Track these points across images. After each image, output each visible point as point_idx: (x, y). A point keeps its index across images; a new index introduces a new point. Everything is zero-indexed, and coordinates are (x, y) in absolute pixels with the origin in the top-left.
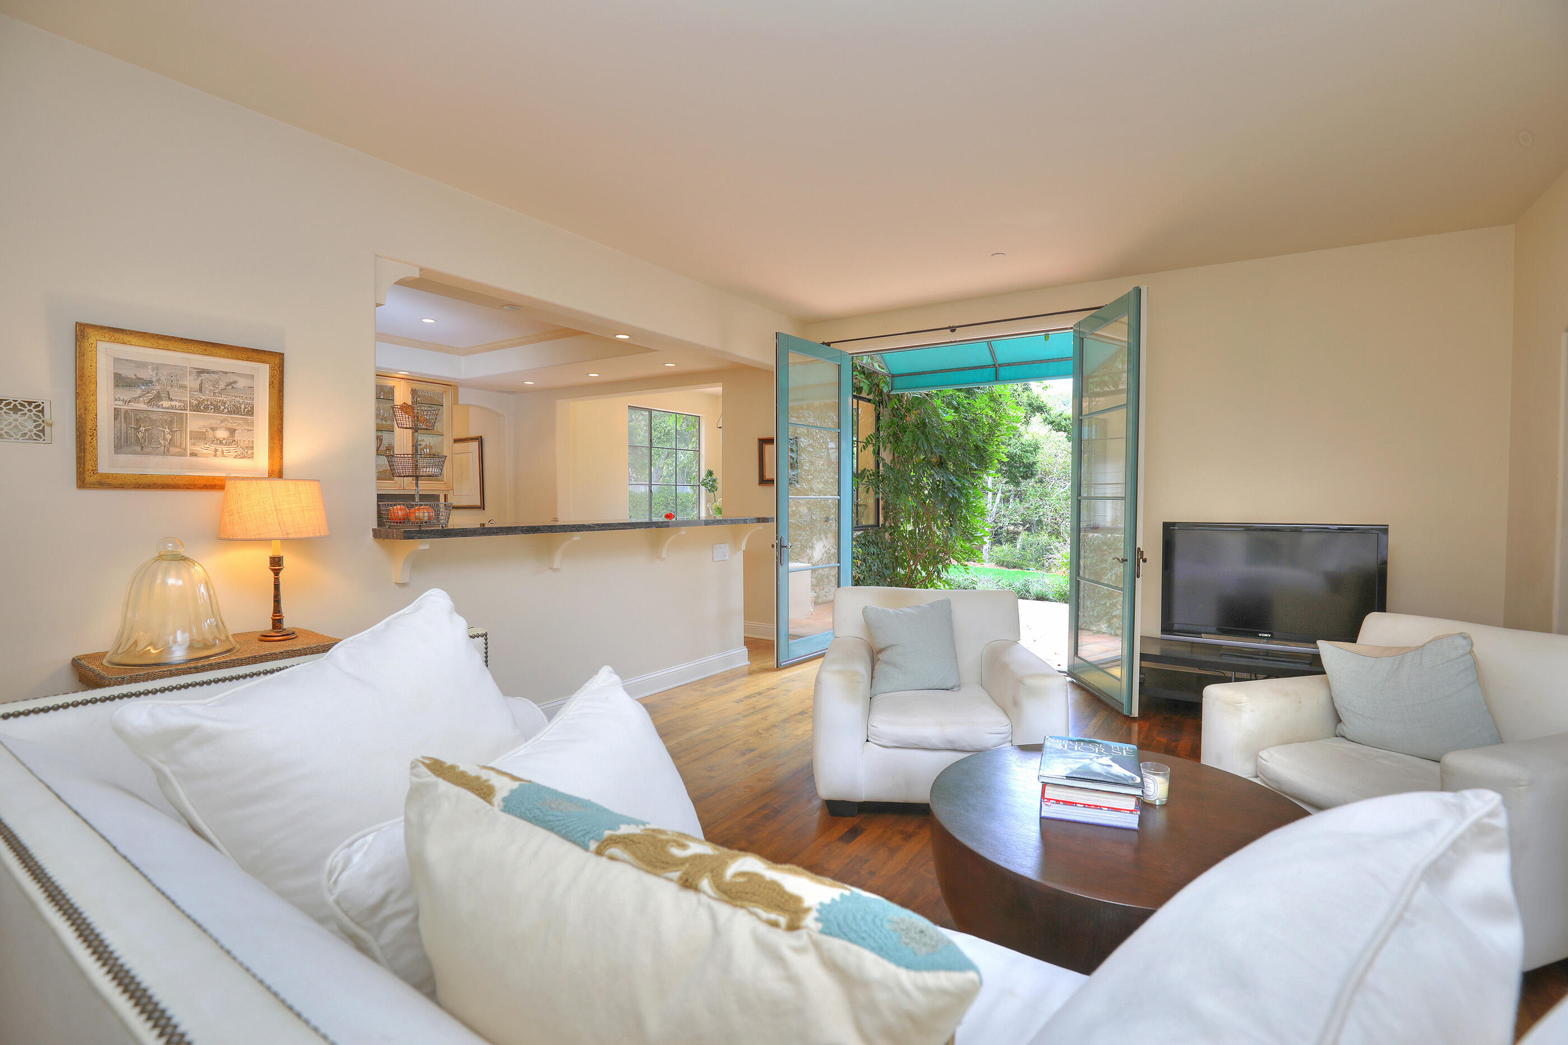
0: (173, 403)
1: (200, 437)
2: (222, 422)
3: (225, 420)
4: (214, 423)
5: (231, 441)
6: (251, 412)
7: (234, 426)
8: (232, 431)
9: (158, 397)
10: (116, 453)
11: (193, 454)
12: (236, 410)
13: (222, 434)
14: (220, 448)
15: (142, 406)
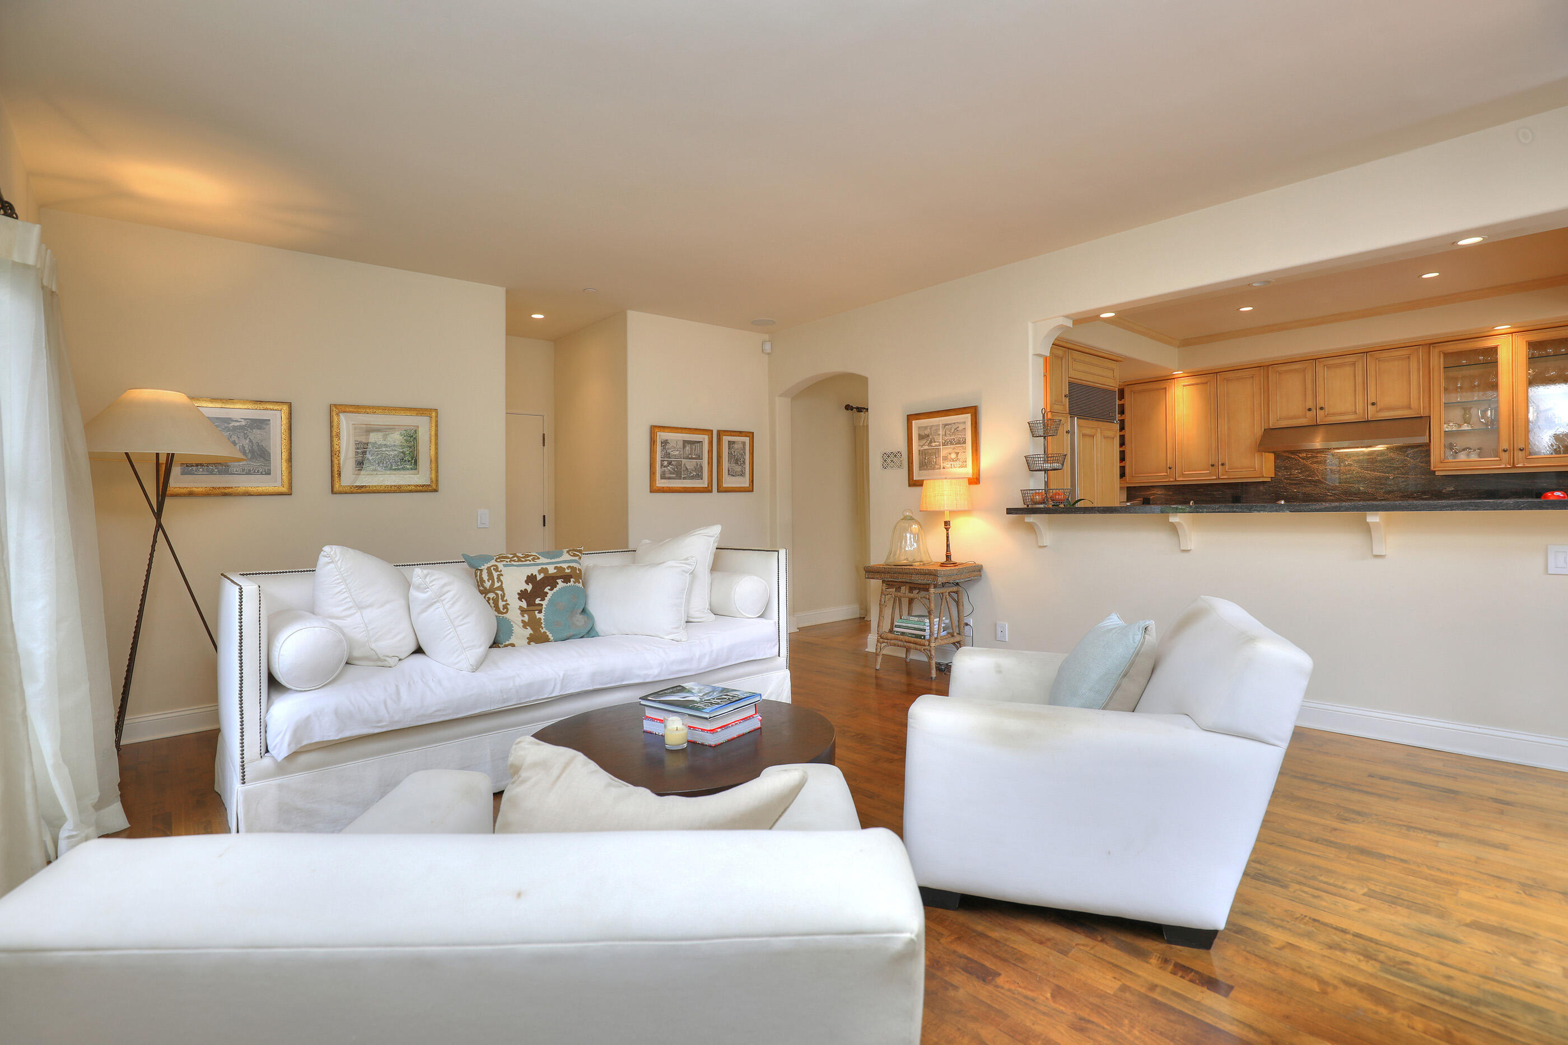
0: (936, 443)
1: (945, 458)
2: (953, 449)
3: (954, 448)
4: (950, 450)
5: (957, 459)
6: (964, 442)
7: (957, 451)
8: (957, 454)
9: (931, 442)
10: (920, 470)
11: (944, 468)
12: (959, 443)
13: (953, 456)
14: (953, 463)
15: (926, 447)
